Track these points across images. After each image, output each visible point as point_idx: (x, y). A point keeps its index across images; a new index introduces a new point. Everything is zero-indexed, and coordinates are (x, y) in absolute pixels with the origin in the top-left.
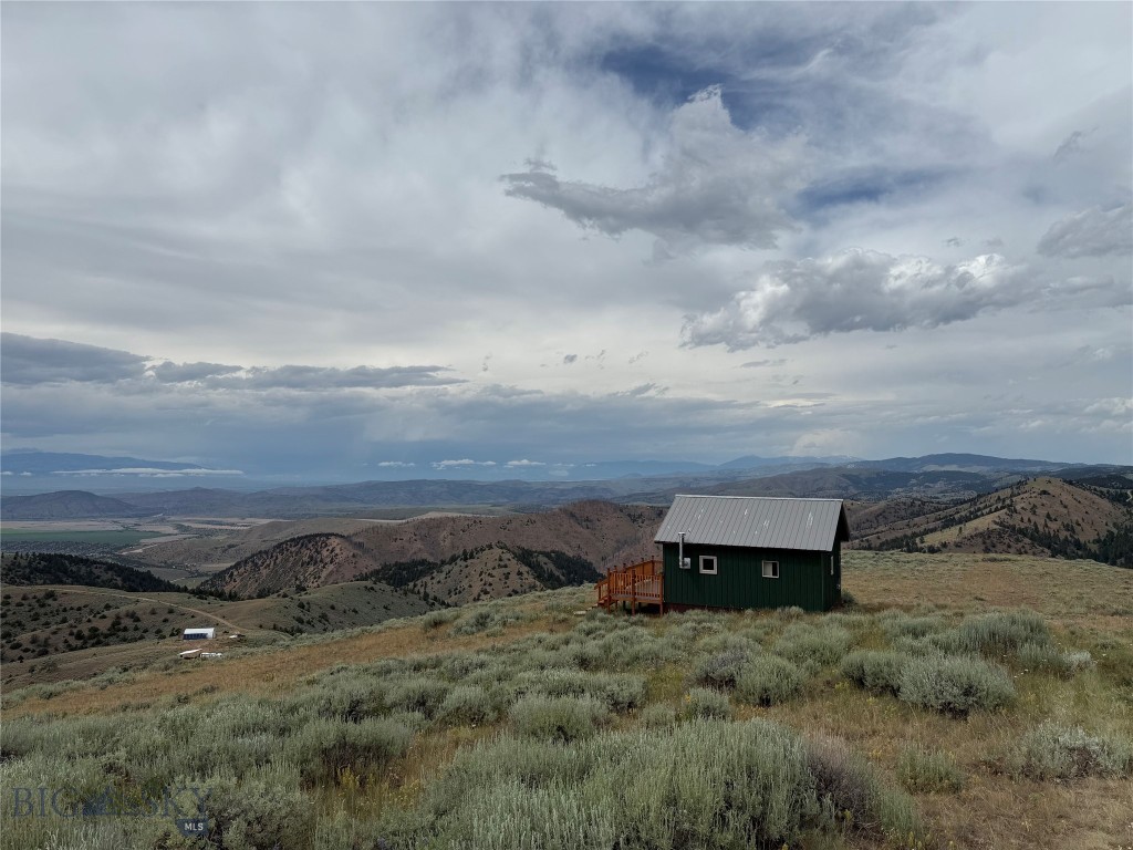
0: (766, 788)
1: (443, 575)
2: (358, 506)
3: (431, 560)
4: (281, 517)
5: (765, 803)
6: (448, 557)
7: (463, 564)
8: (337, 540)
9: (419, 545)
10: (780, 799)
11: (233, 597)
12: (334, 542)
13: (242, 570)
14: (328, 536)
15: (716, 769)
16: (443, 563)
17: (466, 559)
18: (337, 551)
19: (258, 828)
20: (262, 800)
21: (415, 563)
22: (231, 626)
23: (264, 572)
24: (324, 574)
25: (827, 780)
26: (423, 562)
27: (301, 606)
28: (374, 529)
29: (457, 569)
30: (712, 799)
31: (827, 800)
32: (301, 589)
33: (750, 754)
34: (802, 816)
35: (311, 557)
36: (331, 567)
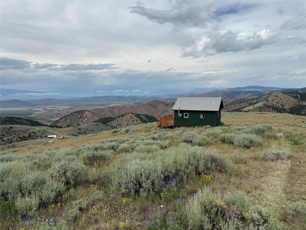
0: (198, 161)
1: (116, 121)
2: (92, 103)
3: (113, 117)
4: (72, 106)
5: (198, 164)
6: (117, 116)
7: (122, 118)
8: (87, 112)
9: (109, 113)
10: (202, 163)
11: (60, 127)
12: (86, 112)
13: (62, 120)
14: (85, 111)
15: (186, 156)
16: (116, 118)
17: (122, 117)
18: (88, 115)
21: (108, 118)
22: (60, 135)
23: (68, 121)
24: (84, 121)
25: (213, 160)
26: (111, 118)
27: (79, 129)
28: (97, 109)
29: (120, 119)
30: (185, 162)
31: (213, 164)
32: (78, 125)
33: (195, 153)
34: (207, 167)
35: (81, 117)
36: (86, 119)
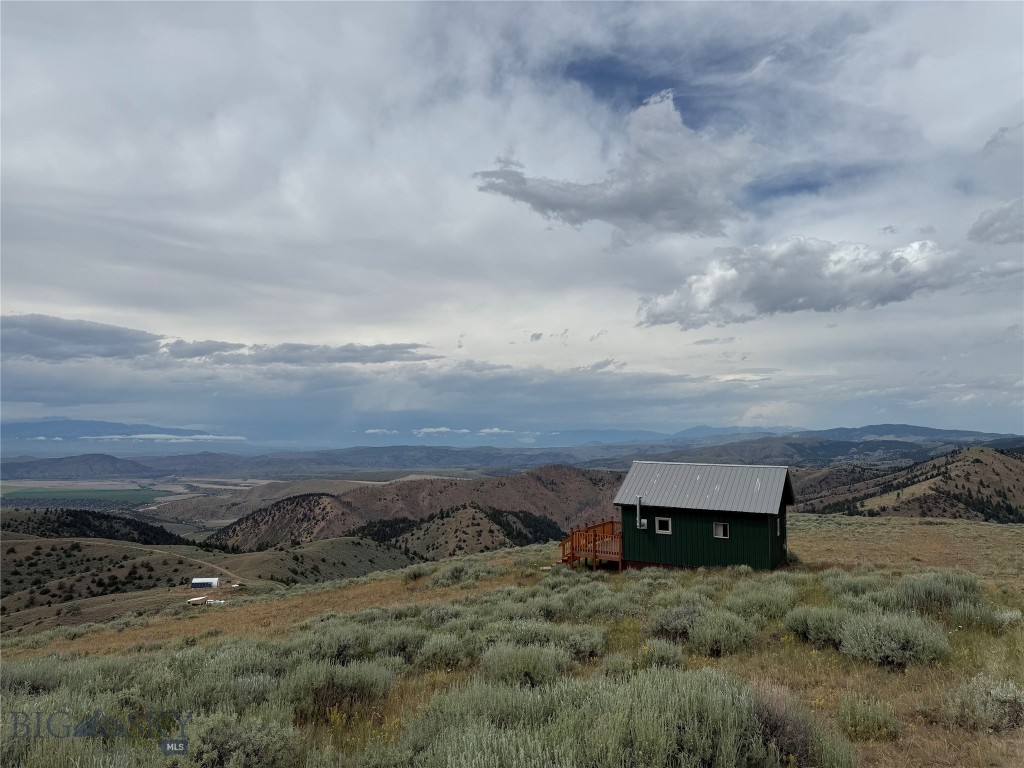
0: (715, 732)
1: (422, 532)
2: (346, 469)
3: (411, 517)
4: (279, 478)
5: (714, 747)
6: (426, 515)
7: (440, 522)
8: (328, 500)
9: (400, 504)
10: (728, 743)
11: (235, 550)
12: (325, 501)
13: (244, 526)
14: (320, 495)
15: (669, 714)
16: (422, 521)
17: (442, 518)
18: (328, 509)
19: (255, 759)
20: (259, 735)
21: (397, 521)
22: (233, 575)
23: (263, 527)
24: (316, 531)
25: (772, 727)
26: (404, 520)
27: (296, 558)
28: (361, 490)
29: (434, 527)
30: (665, 742)
31: (772, 745)
32: (296, 543)
33: (701, 701)
34: (749, 759)
35: (305, 515)
36: (323, 523)
